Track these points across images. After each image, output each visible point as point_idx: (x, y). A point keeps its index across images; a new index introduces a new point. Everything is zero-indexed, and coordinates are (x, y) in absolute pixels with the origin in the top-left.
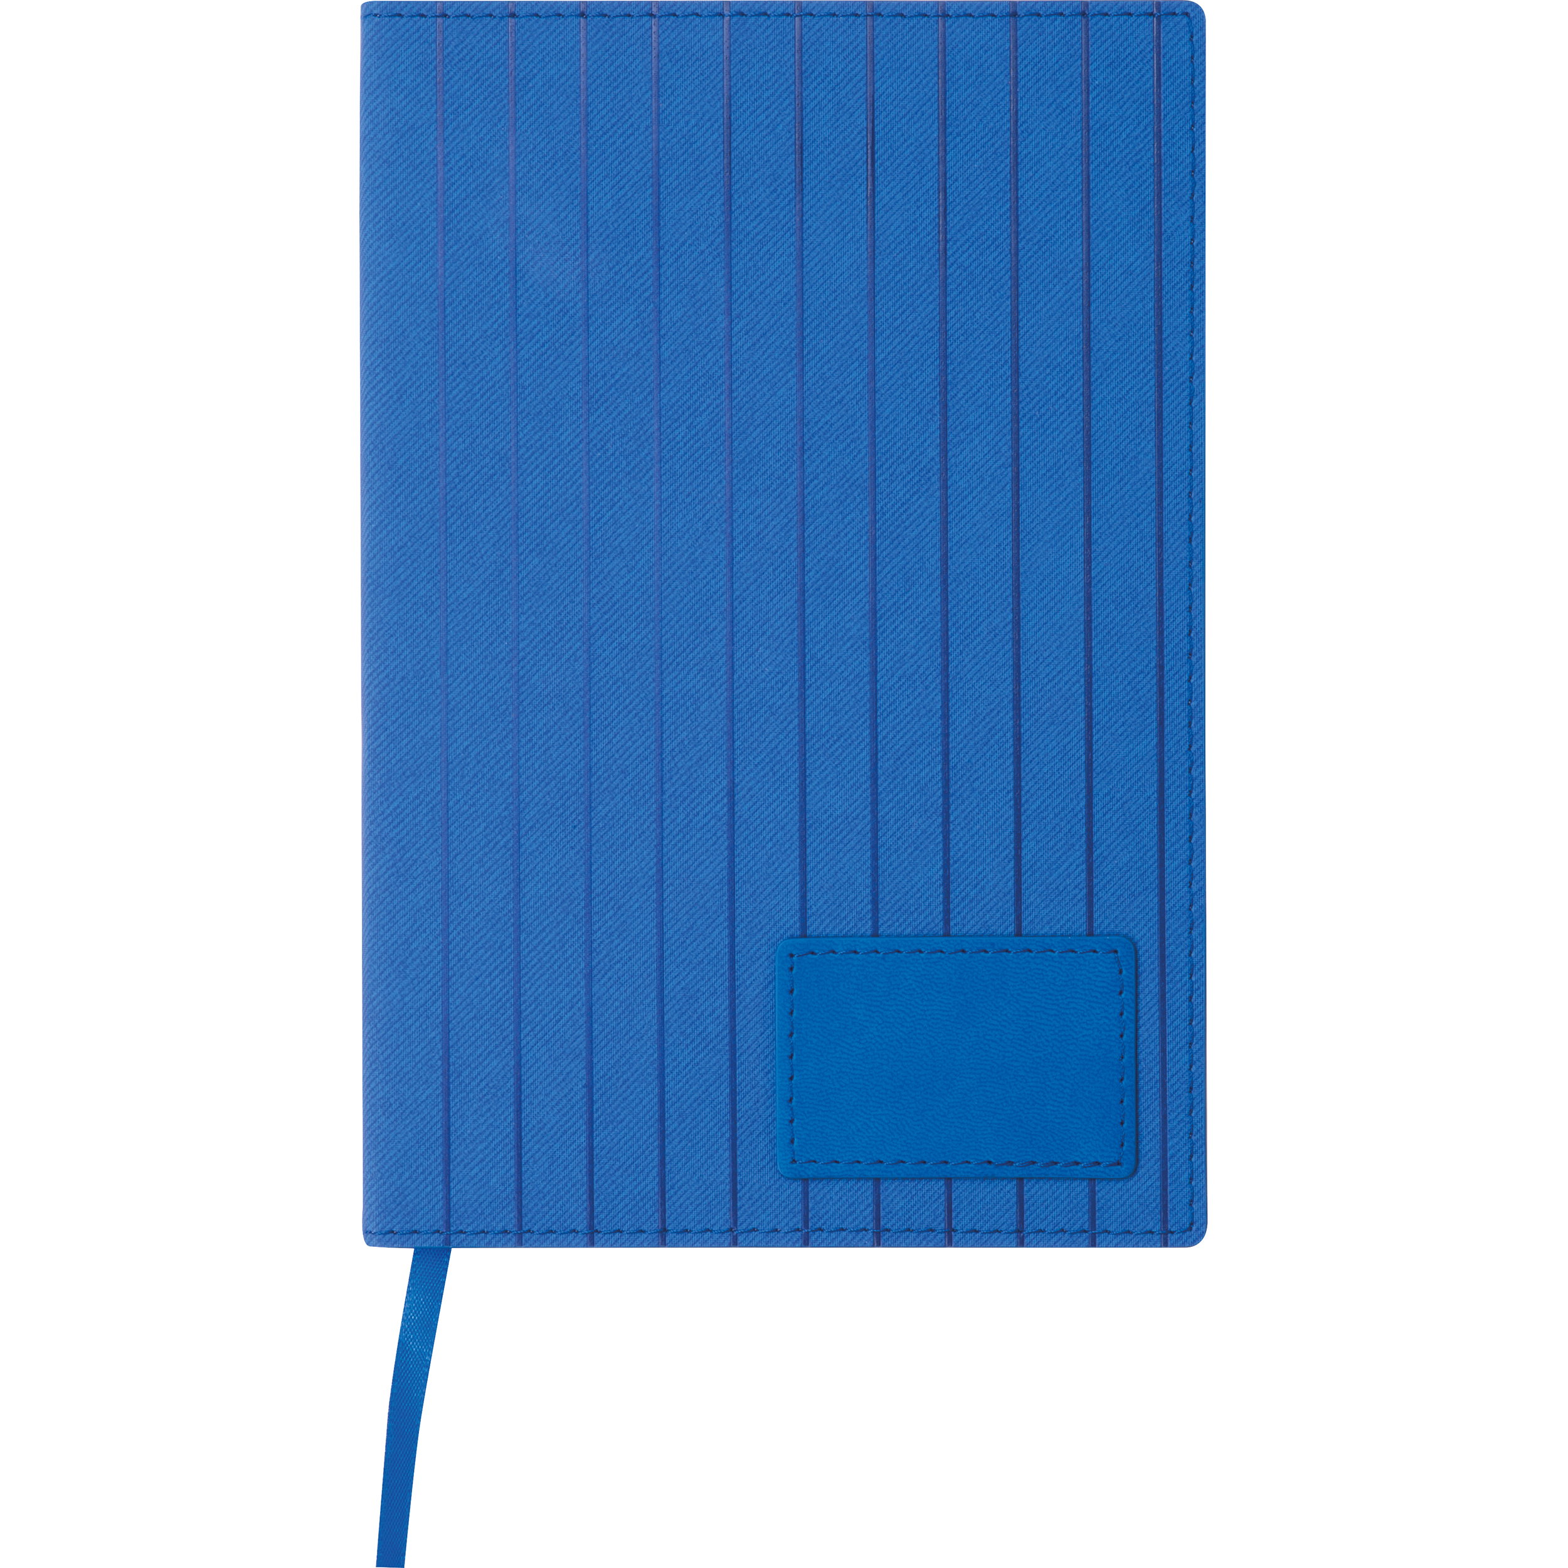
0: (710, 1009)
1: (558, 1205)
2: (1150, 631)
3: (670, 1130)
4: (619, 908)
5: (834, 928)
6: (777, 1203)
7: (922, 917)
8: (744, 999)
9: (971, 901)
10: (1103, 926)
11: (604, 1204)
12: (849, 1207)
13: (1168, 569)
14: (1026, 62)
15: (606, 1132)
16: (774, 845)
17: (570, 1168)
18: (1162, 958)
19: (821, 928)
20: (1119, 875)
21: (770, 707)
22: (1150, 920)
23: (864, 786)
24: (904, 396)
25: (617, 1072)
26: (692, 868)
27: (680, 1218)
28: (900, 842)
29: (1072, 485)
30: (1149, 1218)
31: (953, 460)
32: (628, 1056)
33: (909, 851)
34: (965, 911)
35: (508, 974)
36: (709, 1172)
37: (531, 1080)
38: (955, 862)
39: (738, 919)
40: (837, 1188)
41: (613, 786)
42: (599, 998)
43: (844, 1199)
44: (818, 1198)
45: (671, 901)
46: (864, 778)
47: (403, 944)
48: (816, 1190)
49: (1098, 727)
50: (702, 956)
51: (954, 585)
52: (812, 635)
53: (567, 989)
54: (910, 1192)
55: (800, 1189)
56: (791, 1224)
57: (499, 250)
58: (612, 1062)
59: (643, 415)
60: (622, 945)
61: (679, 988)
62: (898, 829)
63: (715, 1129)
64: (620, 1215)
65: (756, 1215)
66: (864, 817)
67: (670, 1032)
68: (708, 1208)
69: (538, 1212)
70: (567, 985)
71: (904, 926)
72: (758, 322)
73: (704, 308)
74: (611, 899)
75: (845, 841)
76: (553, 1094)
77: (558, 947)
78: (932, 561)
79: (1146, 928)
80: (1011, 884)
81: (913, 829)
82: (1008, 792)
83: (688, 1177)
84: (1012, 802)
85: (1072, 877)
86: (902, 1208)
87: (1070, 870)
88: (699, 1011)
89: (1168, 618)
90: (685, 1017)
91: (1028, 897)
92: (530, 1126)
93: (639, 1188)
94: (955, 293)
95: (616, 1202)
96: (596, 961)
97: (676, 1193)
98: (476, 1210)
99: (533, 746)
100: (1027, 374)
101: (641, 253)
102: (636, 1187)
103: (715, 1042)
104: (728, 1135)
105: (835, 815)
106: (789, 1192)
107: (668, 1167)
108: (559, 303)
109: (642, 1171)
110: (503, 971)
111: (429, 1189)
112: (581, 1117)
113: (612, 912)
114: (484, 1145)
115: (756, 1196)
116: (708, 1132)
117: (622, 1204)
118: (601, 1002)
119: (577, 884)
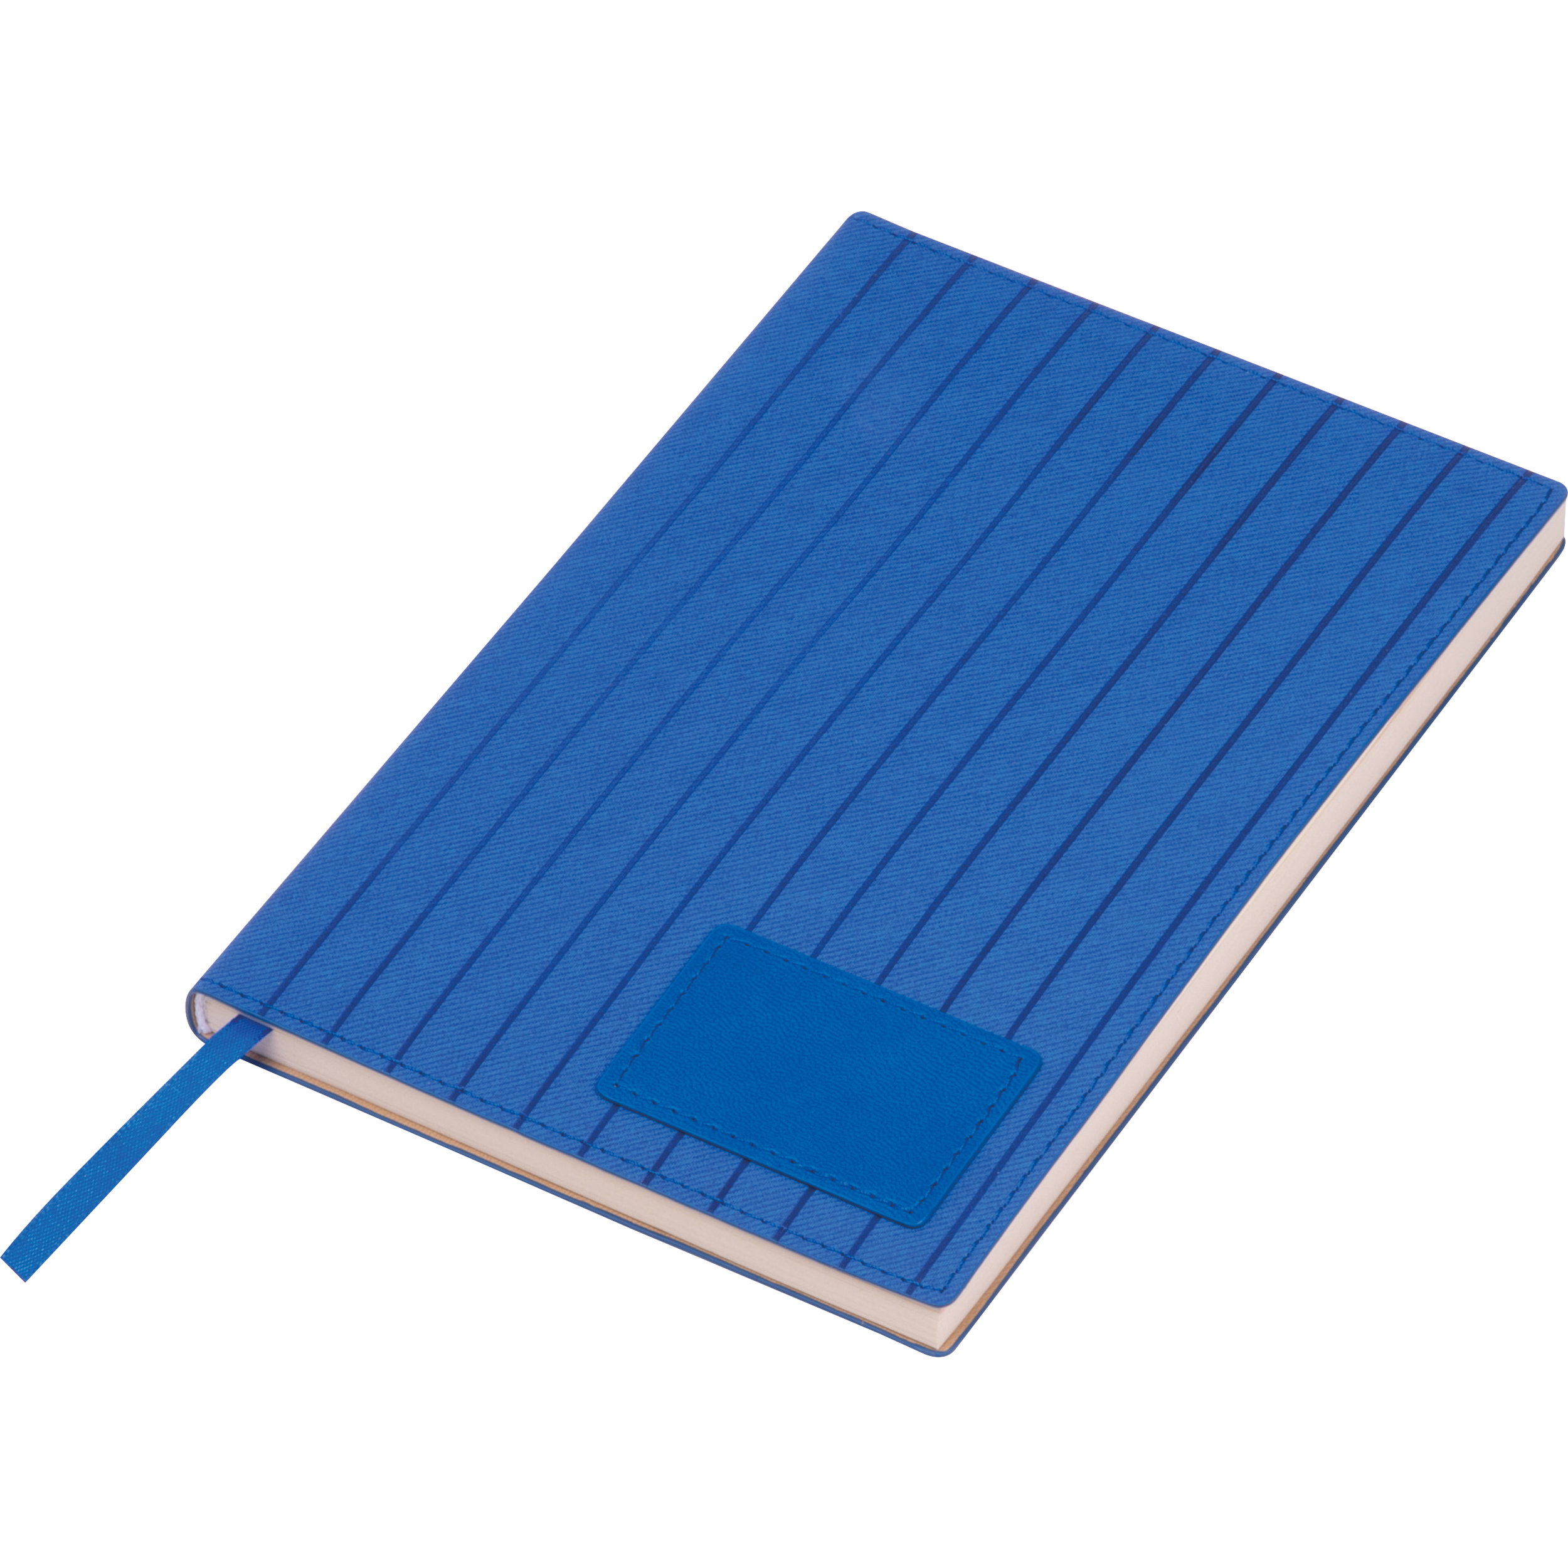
0: (625, 947)
1: (381, 1028)
2: (1218, 853)
3: (523, 1016)
4: (600, 845)
5: (778, 938)
6: (578, 1112)
7: (863, 963)
8: (661, 953)
9: (916, 970)
10: (1023, 1038)
11: (422, 1045)
12: (641, 1143)
13: (1265, 819)
14: (1386, 459)
15: (464, 994)
16: (770, 857)
17: (413, 1006)
18: (1060, 1083)
19: (768, 932)
20: (1064, 1007)
21: (840, 767)
22: (1068, 1051)
23: (881, 851)
24: (1116, 619)
25: (508, 956)
26: (685, 844)
27: (482, 1086)
28: (883, 902)
29: (1221, 732)
30: (908, 1267)
31: (1128, 676)
32: (526, 948)
33: (887, 911)
34: (906, 975)
35: (466, 850)
36: (534, 1063)
37: (427, 930)
38: (923, 936)
39: (698, 895)
40: (640, 1125)
41: (661, 763)
42: (532, 898)
43: (640, 1135)
44: (617, 1125)
45: (649, 859)
46: (886, 846)
47: (392, 796)
48: (620, 1118)
49: (1122, 897)
50: (646, 907)
51: (1065, 754)
52: (914, 735)
53: (510, 881)
54: (704, 1156)
55: (606, 1111)
56: (579, 1134)
57: (841, 394)
58: (509, 947)
59: (880, 543)
60: (582, 871)
61: (609, 920)
62: (888, 892)
63: (563, 1034)
64: (431, 1060)
65: (552, 1113)
66: (865, 872)
67: (577, 947)
68: (513, 1089)
69: (359, 1026)
70: (512, 878)
71: (842, 962)
72: (1026, 526)
73: (986, 499)
74: (597, 836)
75: (835, 881)
76: (439, 947)
77: (524, 850)
78: (1058, 731)
79: (1061, 1056)
80: (961, 973)
81: (902, 898)
82: (1007, 907)
83: (513, 1058)
84: (1005, 916)
85: (1020, 991)
86: (687, 1164)
87: (1022, 985)
88: (614, 944)
89: (1240, 851)
90: (598, 943)
91: (971, 988)
92: (402, 961)
93: (462, 1047)
94: (1213, 573)
95: (434, 1048)
96: (551, 872)
97: (492, 1065)
98: (306, 1000)
99: (612, 711)
100: (1236, 647)
101: (961, 444)
102: (460, 1045)
103: (611, 972)
104: (571, 1043)
105: (840, 860)
106: (594, 1108)
107: (500, 1043)
108: (866, 446)
109: (474, 1036)
110: (463, 846)
111: (277, 968)
112: (451, 973)
113: (590, 845)
114: (350, 957)
115: (563, 1099)
116: (556, 1033)
117: (439, 1052)
118: (533, 901)
119: (577, 815)
